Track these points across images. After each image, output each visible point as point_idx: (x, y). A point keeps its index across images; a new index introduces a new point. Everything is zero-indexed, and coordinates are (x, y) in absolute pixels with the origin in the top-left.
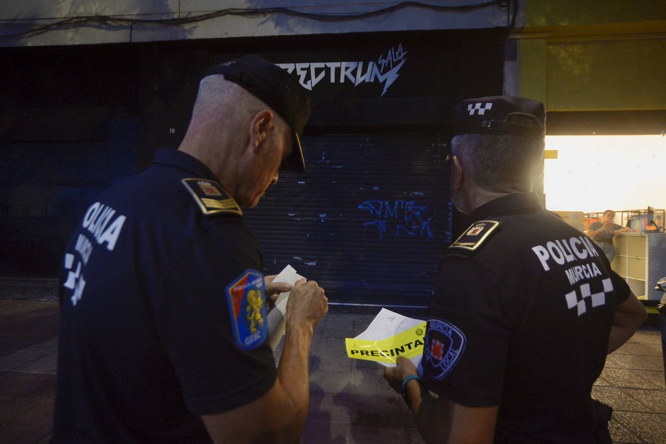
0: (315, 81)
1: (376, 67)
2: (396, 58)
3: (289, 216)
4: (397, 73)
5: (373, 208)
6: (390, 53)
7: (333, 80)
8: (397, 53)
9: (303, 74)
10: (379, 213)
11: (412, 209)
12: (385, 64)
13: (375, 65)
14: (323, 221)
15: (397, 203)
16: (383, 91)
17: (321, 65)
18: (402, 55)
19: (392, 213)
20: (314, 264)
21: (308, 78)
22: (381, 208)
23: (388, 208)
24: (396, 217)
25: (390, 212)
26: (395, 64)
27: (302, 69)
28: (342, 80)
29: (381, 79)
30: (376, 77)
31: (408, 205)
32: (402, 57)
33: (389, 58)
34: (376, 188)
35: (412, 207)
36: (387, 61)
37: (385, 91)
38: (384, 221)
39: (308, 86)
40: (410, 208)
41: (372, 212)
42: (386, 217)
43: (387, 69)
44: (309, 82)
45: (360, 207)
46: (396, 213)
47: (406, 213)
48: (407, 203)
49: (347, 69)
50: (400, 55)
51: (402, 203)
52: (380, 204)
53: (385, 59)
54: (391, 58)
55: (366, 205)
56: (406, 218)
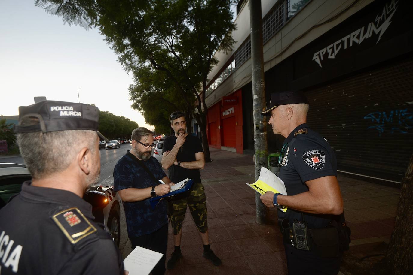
0: (336, 52)
1: (373, 25)
2: (389, 10)
3: (328, 126)
4: (390, 22)
5: (374, 117)
6: (384, 10)
7: (346, 47)
8: (391, 6)
9: (330, 51)
10: (378, 120)
11: (405, 115)
12: (380, 19)
13: (373, 24)
14: (344, 128)
15: (392, 112)
16: (378, 39)
17: (340, 41)
18: (395, 5)
19: (388, 119)
20: (339, 150)
21: (333, 52)
22: (380, 116)
23: (385, 116)
24: (392, 122)
25: (387, 119)
26: (388, 16)
27: (330, 49)
28: (351, 45)
29: (377, 32)
30: (373, 32)
31: (402, 112)
32: (394, 7)
33: (384, 13)
34: (377, 104)
35: (406, 114)
36: (382, 16)
37: (379, 38)
38: (382, 125)
39: (333, 57)
40: (403, 115)
41: (373, 120)
42: (383, 123)
43: (382, 22)
44: (333, 54)
45: (365, 118)
46: (392, 119)
47: (400, 118)
48: (401, 111)
49: (354, 36)
50: (392, 6)
51: (397, 112)
52: (379, 114)
53: (380, 16)
54: (385, 12)
55: (370, 116)
56: (400, 122)
